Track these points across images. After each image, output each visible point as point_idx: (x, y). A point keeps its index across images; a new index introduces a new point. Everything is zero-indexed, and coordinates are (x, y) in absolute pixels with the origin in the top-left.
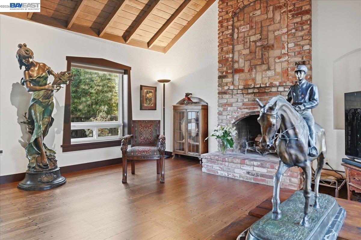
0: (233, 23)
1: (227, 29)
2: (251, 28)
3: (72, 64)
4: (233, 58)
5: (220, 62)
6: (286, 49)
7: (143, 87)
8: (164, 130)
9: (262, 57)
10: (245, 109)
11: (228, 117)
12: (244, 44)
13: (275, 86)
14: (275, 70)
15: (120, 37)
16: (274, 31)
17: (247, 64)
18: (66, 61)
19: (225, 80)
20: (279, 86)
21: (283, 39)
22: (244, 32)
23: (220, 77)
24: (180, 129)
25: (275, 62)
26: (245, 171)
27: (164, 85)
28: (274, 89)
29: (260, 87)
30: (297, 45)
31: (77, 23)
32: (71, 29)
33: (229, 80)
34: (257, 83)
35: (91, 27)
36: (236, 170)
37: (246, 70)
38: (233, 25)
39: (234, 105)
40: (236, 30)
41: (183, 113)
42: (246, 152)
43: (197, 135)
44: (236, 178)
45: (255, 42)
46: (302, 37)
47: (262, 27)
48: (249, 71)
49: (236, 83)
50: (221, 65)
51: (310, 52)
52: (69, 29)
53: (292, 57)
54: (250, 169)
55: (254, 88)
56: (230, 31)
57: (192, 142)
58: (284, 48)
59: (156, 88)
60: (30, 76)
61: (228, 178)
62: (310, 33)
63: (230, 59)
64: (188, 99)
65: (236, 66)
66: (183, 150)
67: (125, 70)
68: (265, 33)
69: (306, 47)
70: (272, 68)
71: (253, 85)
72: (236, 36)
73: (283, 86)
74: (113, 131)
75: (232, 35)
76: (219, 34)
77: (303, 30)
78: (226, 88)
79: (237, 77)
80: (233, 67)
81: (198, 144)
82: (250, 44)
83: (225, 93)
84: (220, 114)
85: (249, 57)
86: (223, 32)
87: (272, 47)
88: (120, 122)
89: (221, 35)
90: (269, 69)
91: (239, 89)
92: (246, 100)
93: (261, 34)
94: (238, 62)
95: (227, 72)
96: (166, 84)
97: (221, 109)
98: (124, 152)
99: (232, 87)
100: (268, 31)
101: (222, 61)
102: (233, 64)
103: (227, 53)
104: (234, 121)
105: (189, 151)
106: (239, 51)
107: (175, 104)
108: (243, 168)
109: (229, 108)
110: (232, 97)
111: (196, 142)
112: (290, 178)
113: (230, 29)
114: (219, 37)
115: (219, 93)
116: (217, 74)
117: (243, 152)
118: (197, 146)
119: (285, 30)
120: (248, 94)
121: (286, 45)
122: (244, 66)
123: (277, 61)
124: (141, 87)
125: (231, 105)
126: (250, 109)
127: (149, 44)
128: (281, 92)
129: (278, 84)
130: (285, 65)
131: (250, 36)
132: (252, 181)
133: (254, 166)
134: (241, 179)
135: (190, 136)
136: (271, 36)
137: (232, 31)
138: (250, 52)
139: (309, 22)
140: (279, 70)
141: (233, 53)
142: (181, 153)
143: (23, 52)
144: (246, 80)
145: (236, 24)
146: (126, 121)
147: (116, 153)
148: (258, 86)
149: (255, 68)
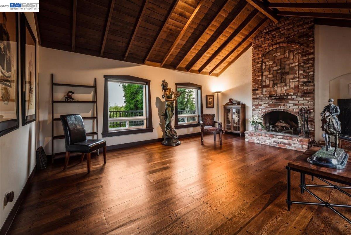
0: (262, 60)
1: (258, 63)
2: (274, 63)
3: (178, 86)
4: (262, 79)
5: (253, 82)
6: (297, 74)
7: (208, 96)
8: (218, 118)
9: (281, 79)
10: (270, 107)
11: (259, 112)
12: (269, 71)
13: (291, 95)
14: (290, 86)
15: (197, 70)
16: (289, 65)
17: (272, 82)
18: (175, 86)
19: (257, 92)
20: (293, 95)
21: (295, 68)
22: (269, 65)
23: (253, 90)
24: (228, 118)
25: (290, 82)
26: (273, 141)
27: (218, 94)
28: (289, 97)
29: (281, 96)
30: (305, 72)
31: (181, 66)
32: (177, 70)
33: (259, 91)
34: (278, 93)
35: (185, 68)
36: (267, 141)
37: (271, 86)
38: (262, 61)
39: (263, 105)
40: (264, 64)
41: (230, 109)
42: (270, 131)
43: (239, 121)
44: (267, 144)
45: (276, 70)
46: (308, 67)
47: (281, 62)
48: (272, 87)
49: (264, 93)
50: (254, 84)
51: (313, 75)
52: (176, 70)
53: (301, 79)
54: (276, 140)
55: (276, 96)
56: (260, 65)
57: (235, 125)
58: (296, 74)
59: (214, 96)
60: (166, 94)
61: (262, 144)
62: (313, 65)
63: (260, 80)
64: (231, 102)
65: (264, 84)
66: (230, 129)
67: (199, 88)
68: (283, 66)
69: (311, 73)
70: (288, 85)
71: (276, 94)
72: (264, 67)
73: (295, 95)
74: (193, 118)
75: (261, 66)
76: (253, 66)
77: (309, 63)
78: (258, 96)
79: (264, 90)
80: (262, 84)
81: (239, 126)
82: (273, 72)
83: (257, 99)
84: (254, 110)
85: (272, 79)
86: (255, 66)
87: (288, 73)
88: (196, 114)
89: (254, 66)
90: (286, 85)
91: (266, 97)
92: (271, 103)
93: (280, 66)
94: (265, 82)
95: (258, 87)
96: (219, 94)
97: (254, 107)
98: (202, 129)
99: (262, 96)
100: (285, 64)
101: (255, 81)
102: (262, 83)
103: (258, 76)
104: (263, 114)
105: (234, 130)
106: (266, 75)
107: (224, 105)
108: (271, 139)
109: (259, 107)
110: (262, 101)
111: (238, 125)
112: (302, 145)
113: (259, 64)
114: (253, 68)
115: (253, 99)
116: (251, 88)
117: (269, 131)
118: (239, 127)
119: (297, 64)
120: (272, 99)
121: (297, 72)
122: (269, 84)
123: (291, 81)
124: (207, 96)
125: (261, 105)
126: (273, 107)
127: (210, 73)
128: (294, 98)
129: (292, 94)
130: (297, 83)
131: (273, 67)
132: (277, 146)
133: (278, 138)
134: (270, 145)
135: (234, 122)
136: (287, 67)
137: (262, 64)
138: (273, 76)
139: (313, 59)
140: (292, 86)
141: (262, 77)
142: (229, 130)
143: (164, 84)
144: (270, 92)
145: (264, 61)
146: (200, 114)
147: (198, 129)
148: (279, 95)
149: (277, 85)
